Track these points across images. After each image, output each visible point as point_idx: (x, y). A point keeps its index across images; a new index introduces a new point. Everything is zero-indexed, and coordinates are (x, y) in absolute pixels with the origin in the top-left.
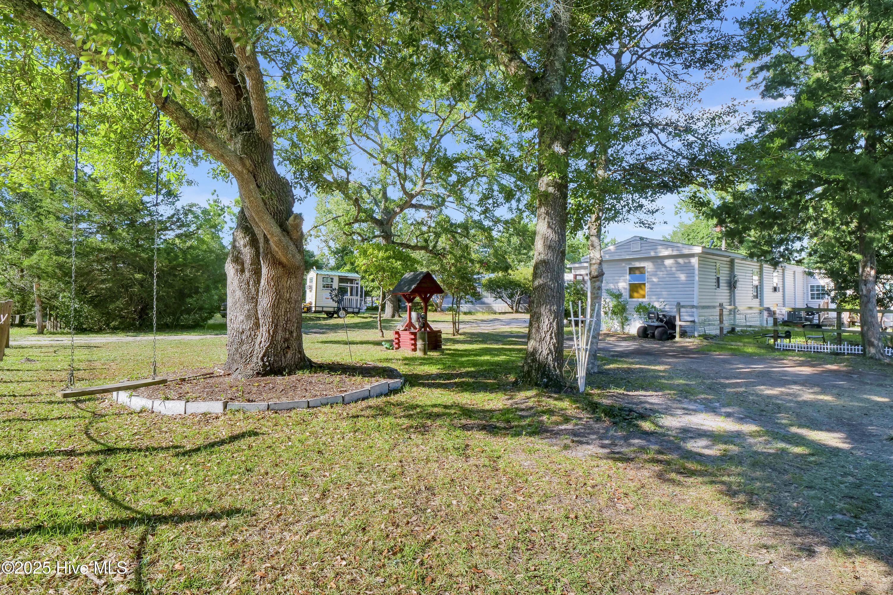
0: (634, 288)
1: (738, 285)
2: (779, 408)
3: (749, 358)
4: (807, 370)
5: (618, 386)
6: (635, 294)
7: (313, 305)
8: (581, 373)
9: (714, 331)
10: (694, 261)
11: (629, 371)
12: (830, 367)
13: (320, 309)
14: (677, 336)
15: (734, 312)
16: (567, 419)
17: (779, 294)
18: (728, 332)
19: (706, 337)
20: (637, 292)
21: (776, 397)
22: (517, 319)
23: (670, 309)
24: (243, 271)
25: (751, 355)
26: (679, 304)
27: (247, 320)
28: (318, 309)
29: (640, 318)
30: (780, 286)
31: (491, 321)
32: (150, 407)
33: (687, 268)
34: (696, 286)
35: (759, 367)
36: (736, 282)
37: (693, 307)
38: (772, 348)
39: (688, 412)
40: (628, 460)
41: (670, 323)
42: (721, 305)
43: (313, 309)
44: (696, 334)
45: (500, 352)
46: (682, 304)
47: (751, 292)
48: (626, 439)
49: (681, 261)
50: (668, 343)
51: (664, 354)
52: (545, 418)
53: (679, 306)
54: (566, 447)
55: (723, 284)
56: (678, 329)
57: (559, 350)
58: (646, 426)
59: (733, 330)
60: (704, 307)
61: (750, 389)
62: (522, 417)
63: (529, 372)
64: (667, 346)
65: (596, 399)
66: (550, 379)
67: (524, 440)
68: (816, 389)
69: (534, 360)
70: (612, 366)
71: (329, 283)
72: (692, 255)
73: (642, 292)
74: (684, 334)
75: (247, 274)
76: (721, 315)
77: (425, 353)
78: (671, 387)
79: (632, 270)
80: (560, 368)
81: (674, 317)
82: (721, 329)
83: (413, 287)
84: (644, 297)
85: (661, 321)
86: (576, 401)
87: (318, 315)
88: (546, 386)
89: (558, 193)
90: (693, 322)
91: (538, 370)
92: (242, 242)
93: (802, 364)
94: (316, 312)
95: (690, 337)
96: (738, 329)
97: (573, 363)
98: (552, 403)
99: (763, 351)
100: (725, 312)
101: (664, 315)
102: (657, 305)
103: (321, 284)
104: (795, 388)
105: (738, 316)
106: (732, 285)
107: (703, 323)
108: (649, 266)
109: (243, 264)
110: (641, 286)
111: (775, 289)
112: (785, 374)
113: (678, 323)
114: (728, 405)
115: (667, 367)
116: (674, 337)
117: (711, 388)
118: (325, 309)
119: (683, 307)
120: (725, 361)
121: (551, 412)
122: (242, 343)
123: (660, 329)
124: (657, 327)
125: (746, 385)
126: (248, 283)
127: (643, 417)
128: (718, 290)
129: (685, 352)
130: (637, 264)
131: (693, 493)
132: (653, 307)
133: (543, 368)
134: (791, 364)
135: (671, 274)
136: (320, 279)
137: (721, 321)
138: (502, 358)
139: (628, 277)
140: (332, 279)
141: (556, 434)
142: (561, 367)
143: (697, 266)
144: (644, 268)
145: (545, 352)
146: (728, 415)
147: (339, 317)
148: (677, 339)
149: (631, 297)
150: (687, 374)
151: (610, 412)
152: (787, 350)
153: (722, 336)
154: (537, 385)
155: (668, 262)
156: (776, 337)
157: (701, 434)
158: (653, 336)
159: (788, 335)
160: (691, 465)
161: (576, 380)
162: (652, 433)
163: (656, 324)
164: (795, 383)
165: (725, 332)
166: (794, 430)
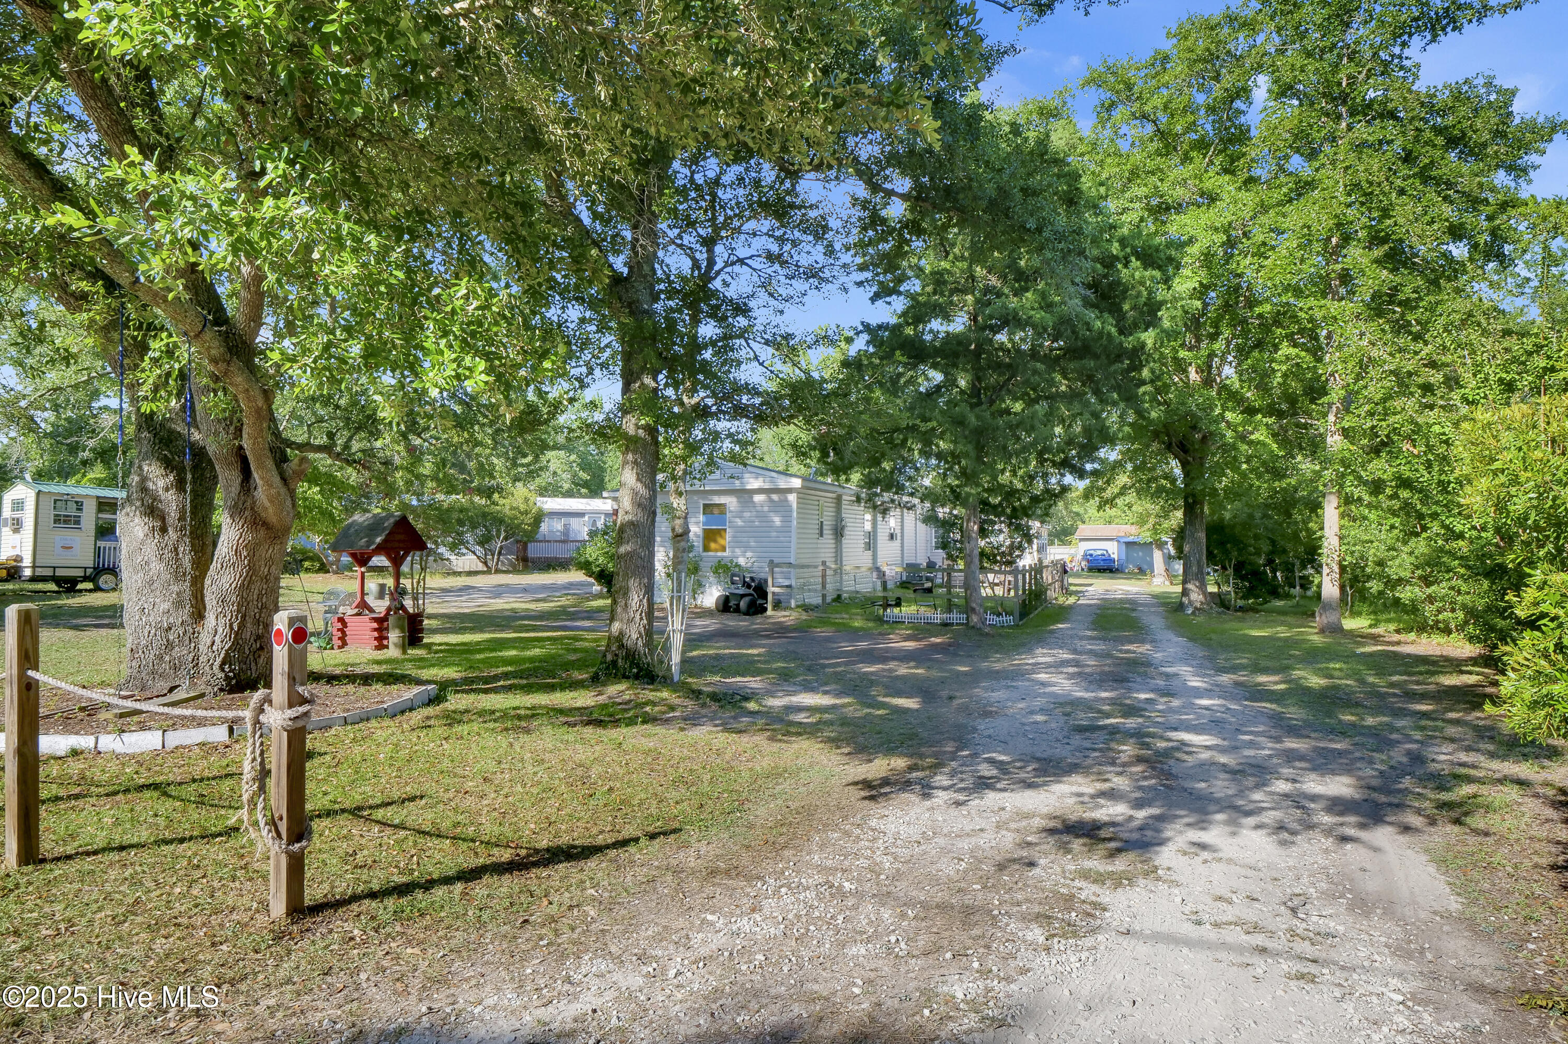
0: (710, 536)
1: (847, 532)
2: (872, 683)
3: (855, 634)
4: (911, 645)
5: (714, 673)
6: (713, 545)
7: (27, 561)
8: (676, 658)
9: (817, 600)
10: (792, 498)
11: (717, 657)
12: (934, 640)
13: (49, 572)
14: (770, 607)
15: (839, 571)
16: (672, 708)
17: (897, 544)
18: (834, 600)
19: (806, 608)
20: (715, 541)
21: (872, 673)
22: (507, 585)
23: (762, 571)
24: (164, 530)
25: (857, 630)
26: (771, 562)
27: (177, 609)
28: (40, 572)
29: (719, 582)
30: (898, 532)
31: (460, 590)
32: (92, 745)
33: (782, 507)
34: (794, 535)
35: (863, 645)
36: (843, 528)
37: (790, 565)
38: (880, 620)
39: (790, 694)
40: (740, 732)
41: (761, 591)
42: (824, 563)
43: (28, 572)
44: (793, 604)
45: (525, 643)
46: (776, 561)
47: (861, 542)
48: (735, 718)
49: (775, 497)
50: (759, 619)
51: (757, 634)
52: (648, 709)
53: (772, 564)
54: (682, 729)
55: (827, 531)
56: (770, 597)
57: (649, 632)
58: (752, 706)
59: (839, 597)
60: (803, 567)
61: (849, 668)
62: (626, 710)
63: (614, 663)
64: (757, 622)
65: (694, 687)
66: (640, 670)
67: (640, 728)
68: (912, 664)
69: (622, 646)
70: (695, 653)
71: (72, 511)
72: (790, 491)
73: (721, 541)
74: (777, 605)
75: (172, 534)
76: (824, 576)
77: (404, 652)
78: (769, 672)
79: (707, 508)
80: (652, 654)
81: (766, 581)
82: (824, 596)
83: (379, 540)
84: (724, 549)
85: (749, 586)
86: (675, 691)
87: (40, 586)
88: (637, 677)
89: (648, 438)
90: (789, 587)
91: (626, 657)
92: (161, 483)
93: (908, 638)
94: (34, 579)
95: (785, 609)
96: (845, 595)
97: (667, 649)
98: (648, 694)
99: (871, 624)
100: (829, 572)
101: (752, 579)
102: (742, 561)
103: (49, 514)
104: (892, 665)
105: (845, 577)
106: (839, 532)
107: (802, 588)
108: (731, 502)
109: (163, 519)
110: (720, 532)
111: (892, 537)
112: (887, 650)
113: (771, 589)
114: (826, 684)
115: (762, 650)
116: (765, 609)
117: (809, 669)
118: (59, 572)
119: (778, 565)
120: (828, 640)
121: (654, 704)
122: (169, 645)
123: (747, 599)
124: (743, 596)
125: (846, 664)
126: (176, 549)
127: (746, 699)
128: (822, 540)
129: (781, 630)
130: (717, 500)
131: (795, 746)
132: (737, 565)
133: (631, 656)
134: (897, 638)
135: (762, 516)
136: (48, 504)
137: (824, 586)
138: (536, 652)
139: (701, 518)
140: (79, 506)
141: (667, 721)
142: (652, 652)
143: (795, 506)
144: (724, 505)
145: (635, 636)
146: (826, 693)
147: (97, 589)
148: (769, 612)
149: (706, 549)
150: (784, 657)
151: (714, 697)
152: (898, 622)
153: (824, 607)
154: (625, 677)
155: (758, 498)
156: (886, 606)
157: (800, 709)
158: (737, 610)
159: (898, 604)
160: (793, 730)
161: (670, 667)
162: (757, 712)
163: (742, 591)
164: (894, 659)
165: (829, 599)
166: (881, 699)
